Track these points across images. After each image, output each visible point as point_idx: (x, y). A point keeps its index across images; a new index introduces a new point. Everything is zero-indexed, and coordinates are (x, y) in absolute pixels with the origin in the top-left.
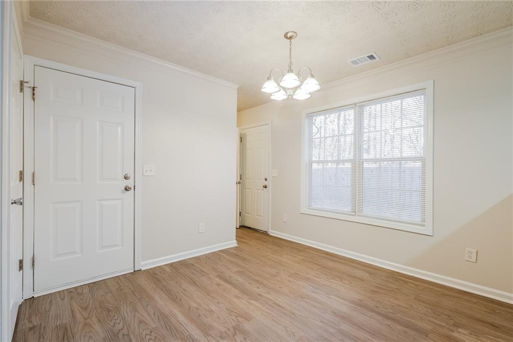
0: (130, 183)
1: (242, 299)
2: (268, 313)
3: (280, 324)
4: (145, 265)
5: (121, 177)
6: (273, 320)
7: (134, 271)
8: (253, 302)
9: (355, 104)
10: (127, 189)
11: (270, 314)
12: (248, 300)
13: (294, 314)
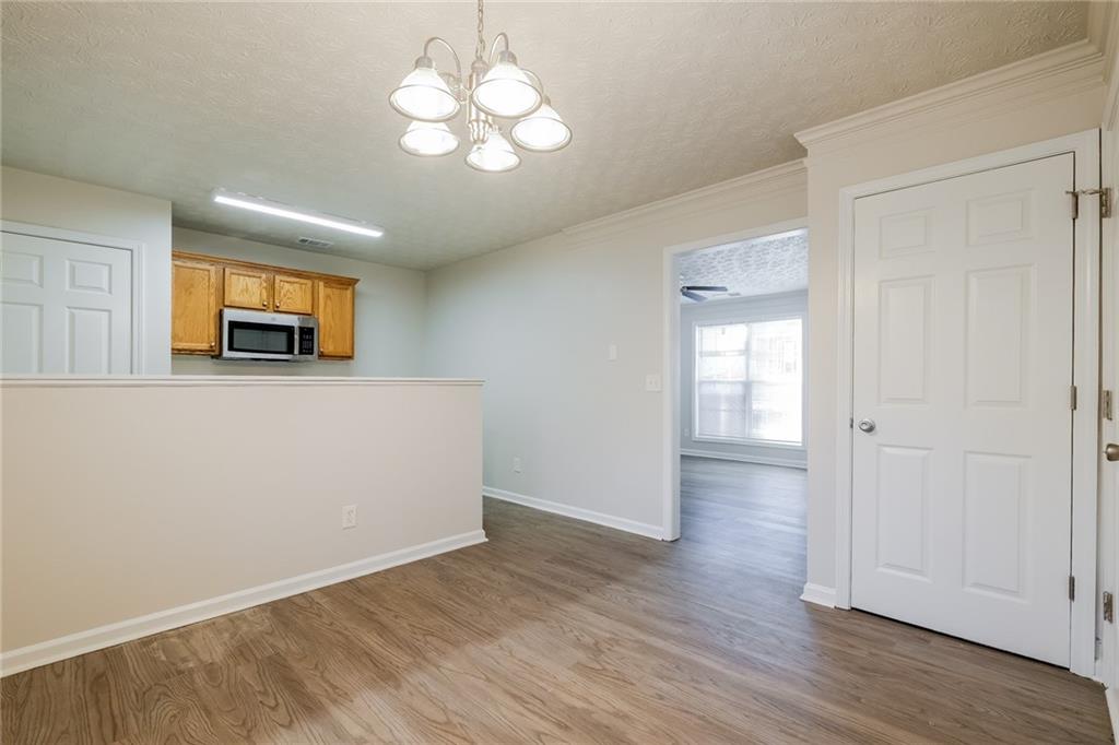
1: (608, 712)
2: (543, 680)
3: (520, 661)
6: (532, 666)
8: (579, 704)
11: (537, 677)
12: (590, 708)
13: (488, 680)
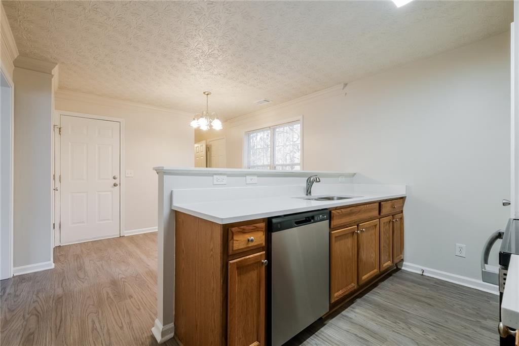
0: (117, 181)
4: (127, 233)
5: (111, 178)
7: (120, 236)
9: (270, 127)
10: (115, 185)
